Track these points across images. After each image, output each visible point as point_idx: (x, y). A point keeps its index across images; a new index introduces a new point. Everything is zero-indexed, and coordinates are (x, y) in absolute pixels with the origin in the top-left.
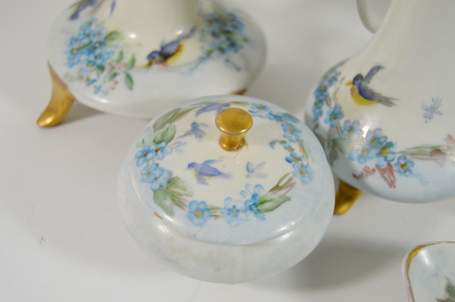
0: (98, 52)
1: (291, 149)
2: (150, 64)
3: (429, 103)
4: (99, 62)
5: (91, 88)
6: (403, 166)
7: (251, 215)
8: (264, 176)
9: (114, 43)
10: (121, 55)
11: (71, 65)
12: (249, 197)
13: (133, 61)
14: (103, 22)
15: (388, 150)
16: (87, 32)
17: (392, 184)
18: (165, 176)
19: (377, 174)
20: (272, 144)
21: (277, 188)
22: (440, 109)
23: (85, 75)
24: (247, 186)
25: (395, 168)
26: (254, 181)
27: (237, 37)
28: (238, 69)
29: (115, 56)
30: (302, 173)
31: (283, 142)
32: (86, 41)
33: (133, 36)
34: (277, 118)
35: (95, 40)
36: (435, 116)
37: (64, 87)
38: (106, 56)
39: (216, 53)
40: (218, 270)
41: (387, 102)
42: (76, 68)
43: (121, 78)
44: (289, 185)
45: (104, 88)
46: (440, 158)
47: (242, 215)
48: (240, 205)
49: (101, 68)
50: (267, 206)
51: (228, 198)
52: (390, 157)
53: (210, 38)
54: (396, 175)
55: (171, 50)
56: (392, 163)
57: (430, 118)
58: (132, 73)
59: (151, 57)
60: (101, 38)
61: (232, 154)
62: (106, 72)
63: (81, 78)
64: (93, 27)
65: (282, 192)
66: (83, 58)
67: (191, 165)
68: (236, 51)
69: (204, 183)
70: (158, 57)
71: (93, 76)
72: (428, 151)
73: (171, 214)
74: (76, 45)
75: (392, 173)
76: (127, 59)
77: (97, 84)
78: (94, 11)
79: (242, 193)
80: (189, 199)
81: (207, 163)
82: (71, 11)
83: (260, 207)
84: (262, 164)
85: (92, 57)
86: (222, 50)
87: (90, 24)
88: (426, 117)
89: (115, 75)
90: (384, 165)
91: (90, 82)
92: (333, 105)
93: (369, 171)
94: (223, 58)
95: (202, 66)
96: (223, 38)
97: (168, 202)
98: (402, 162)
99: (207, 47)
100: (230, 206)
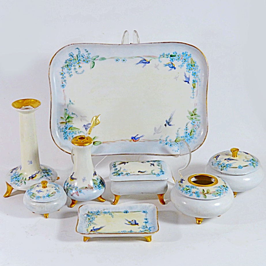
0: (18, 178)
1: (56, 188)
2: (29, 179)
3: (83, 178)
4: (18, 180)
5: (17, 185)
6: (80, 191)
7: (47, 197)
8: (50, 192)
9: (21, 176)
10: (23, 178)
11: (12, 181)
12: (47, 195)
13: (26, 179)
14: (19, 172)
15: (77, 188)
16: (15, 175)
17: (78, 195)
18: (32, 193)
19: (75, 194)
20: (52, 187)
21: (52, 193)
22: (86, 179)
23: (15, 183)
24: (47, 193)
25: (78, 192)
26: (48, 192)
27: (50, 173)
28: (49, 180)
29: (22, 178)
30: (58, 191)
31: (55, 187)
32: (15, 176)
33: (26, 173)
34: (54, 184)
35: (17, 176)
36: (85, 181)
37: (10, 186)
38: (19, 179)
39: (44, 177)
40: (42, 208)
41: (75, 179)
42: (13, 182)
43: (23, 182)
44: (55, 193)
45: (19, 185)
46: (87, 189)
47: (46, 197)
48: (45, 196)
49: (19, 181)
50: (50, 196)
51: (43, 195)
52: (77, 190)
53: (43, 173)
54: (79, 193)
55: (34, 176)
56: (78, 191)
57: (84, 181)
58: (25, 181)
59: (29, 178)
60: (18, 175)
61: (44, 189)
62: (20, 182)
63: (14, 183)
64: (16, 174)
65: (53, 194)
66: (15, 180)
67: (37, 191)
68: (49, 176)
69: (39, 193)
70: (31, 178)
71: (17, 183)
72: (85, 188)
73: (33, 198)
74: (13, 177)
75: (78, 193)
76: (24, 179)
77: (18, 184)
78: (16, 170)
79: (46, 194)
80: (36, 196)
81: (40, 190)
82: (11, 171)
83: (49, 196)
84: (50, 190)
85: (16, 179)
86: (46, 176)
87: (16, 173)
88: (83, 181)
89: (22, 182)
90: (76, 191)
91: (16, 184)
92: (67, 182)
93: (74, 193)
94: (46, 177)
95: (41, 179)
96: (46, 173)
97: (33, 197)
98: (80, 190)
99: (42, 175)
100: (44, 196)
